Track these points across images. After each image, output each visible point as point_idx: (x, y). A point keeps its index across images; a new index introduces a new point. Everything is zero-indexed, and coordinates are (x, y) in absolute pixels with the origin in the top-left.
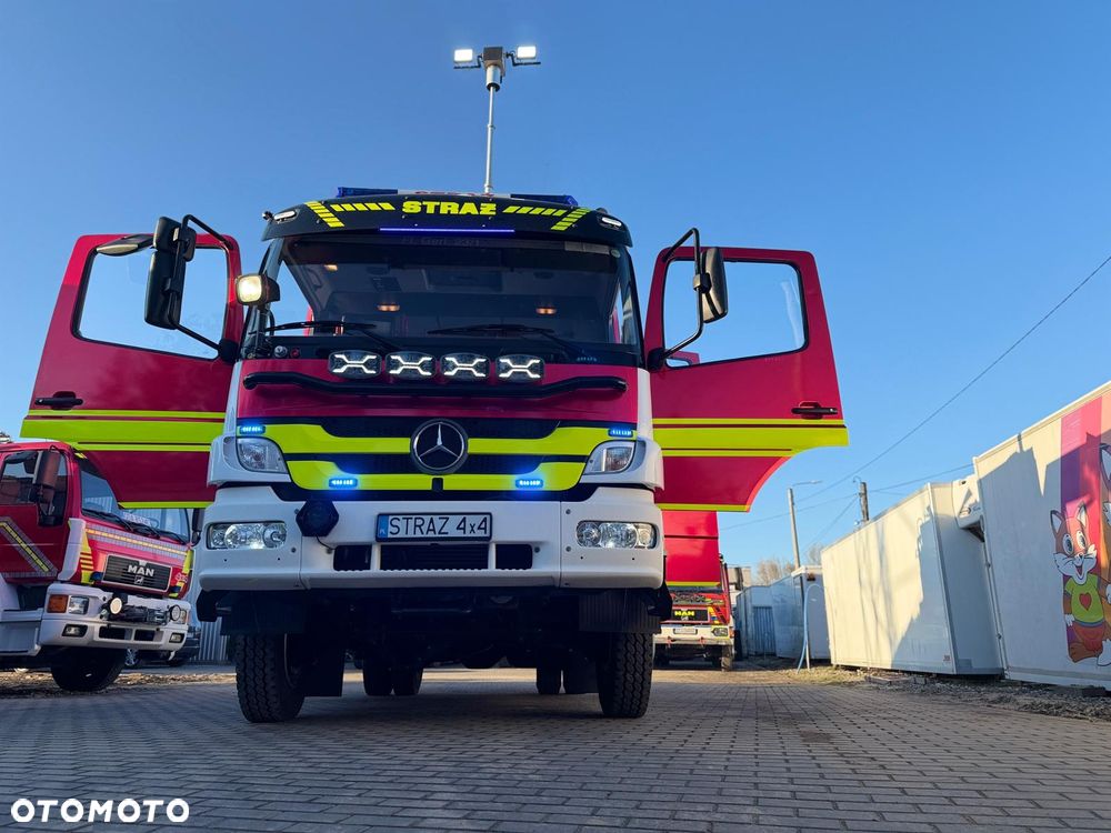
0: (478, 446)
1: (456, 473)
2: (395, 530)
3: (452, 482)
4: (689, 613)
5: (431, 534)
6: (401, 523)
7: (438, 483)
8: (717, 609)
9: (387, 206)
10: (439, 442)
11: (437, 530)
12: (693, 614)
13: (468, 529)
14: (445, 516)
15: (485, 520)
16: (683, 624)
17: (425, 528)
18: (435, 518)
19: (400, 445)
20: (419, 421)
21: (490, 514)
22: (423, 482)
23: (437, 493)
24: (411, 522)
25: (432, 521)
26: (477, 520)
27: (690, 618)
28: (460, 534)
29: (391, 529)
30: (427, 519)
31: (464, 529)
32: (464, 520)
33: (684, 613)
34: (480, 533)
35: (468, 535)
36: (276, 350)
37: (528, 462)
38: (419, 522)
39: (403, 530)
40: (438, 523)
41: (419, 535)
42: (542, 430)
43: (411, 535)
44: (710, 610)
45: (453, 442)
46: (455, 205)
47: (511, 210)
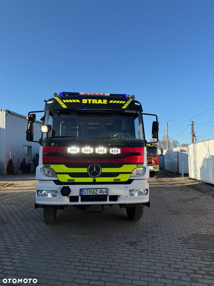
0: (104, 170)
1: (99, 177)
2: (85, 193)
3: (98, 180)
5: (93, 194)
6: (86, 191)
7: (94, 180)
9: (78, 101)
10: (95, 170)
11: (95, 193)
13: (102, 192)
14: (97, 189)
15: (106, 190)
17: (92, 192)
19: (85, 170)
20: (90, 163)
21: (108, 188)
22: (91, 180)
23: (94, 183)
24: (88, 191)
25: (93, 190)
26: (105, 190)
28: (100, 194)
29: (83, 193)
30: (92, 190)
31: (101, 192)
32: (101, 190)
34: (105, 194)
35: (102, 194)
36: (52, 144)
37: (116, 174)
38: (90, 191)
39: (86, 193)
40: (95, 191)
41: (90, 194)
42: (120, 166)
43: (88, 194)
44: (153, 161)
45: (98, 169)
46: (96, 100)
47: (111, 102)
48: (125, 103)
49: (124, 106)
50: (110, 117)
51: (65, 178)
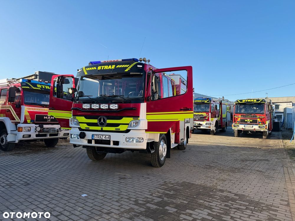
0: (109, 121)
1: (106, 126)
3: (105, 128)
4: (250, 121)
5: (100, 139)
6: (96, 136)
7: (102, 129)
8: (261, 119)
9: (95, 68)
10: (102, 121)
12: (252, 121)
13: (106, 138)
14: (103, 135)
16: (248, 124)
17: (99, 137)
18: (101, 136)
19: (95, 121)
20: (99, 116)
21: (110, 135)
22: (99, 128)
23: (102, 131)
26: (108, 136)
27: (251, 122)
28: (105, 139)
29: (94, 137)
30: (100, 136)
32: (106, 136)
33: (249, 121)
34: (108, 139)
35: (106, 139)
36: (77, 102)
37: (117, 125)
38: (98, 136)
39: (96, 138)
40: (101, 137)
41: (98, 139)
42: (120, 118)
43: (97, 139)
44: (258, 119)
45: (104, 121)
46: (107, 66)
47: (118, 67)
48: (129, 67)
49: (127, 69)
50: (122, 79)
51: (84, 126)
